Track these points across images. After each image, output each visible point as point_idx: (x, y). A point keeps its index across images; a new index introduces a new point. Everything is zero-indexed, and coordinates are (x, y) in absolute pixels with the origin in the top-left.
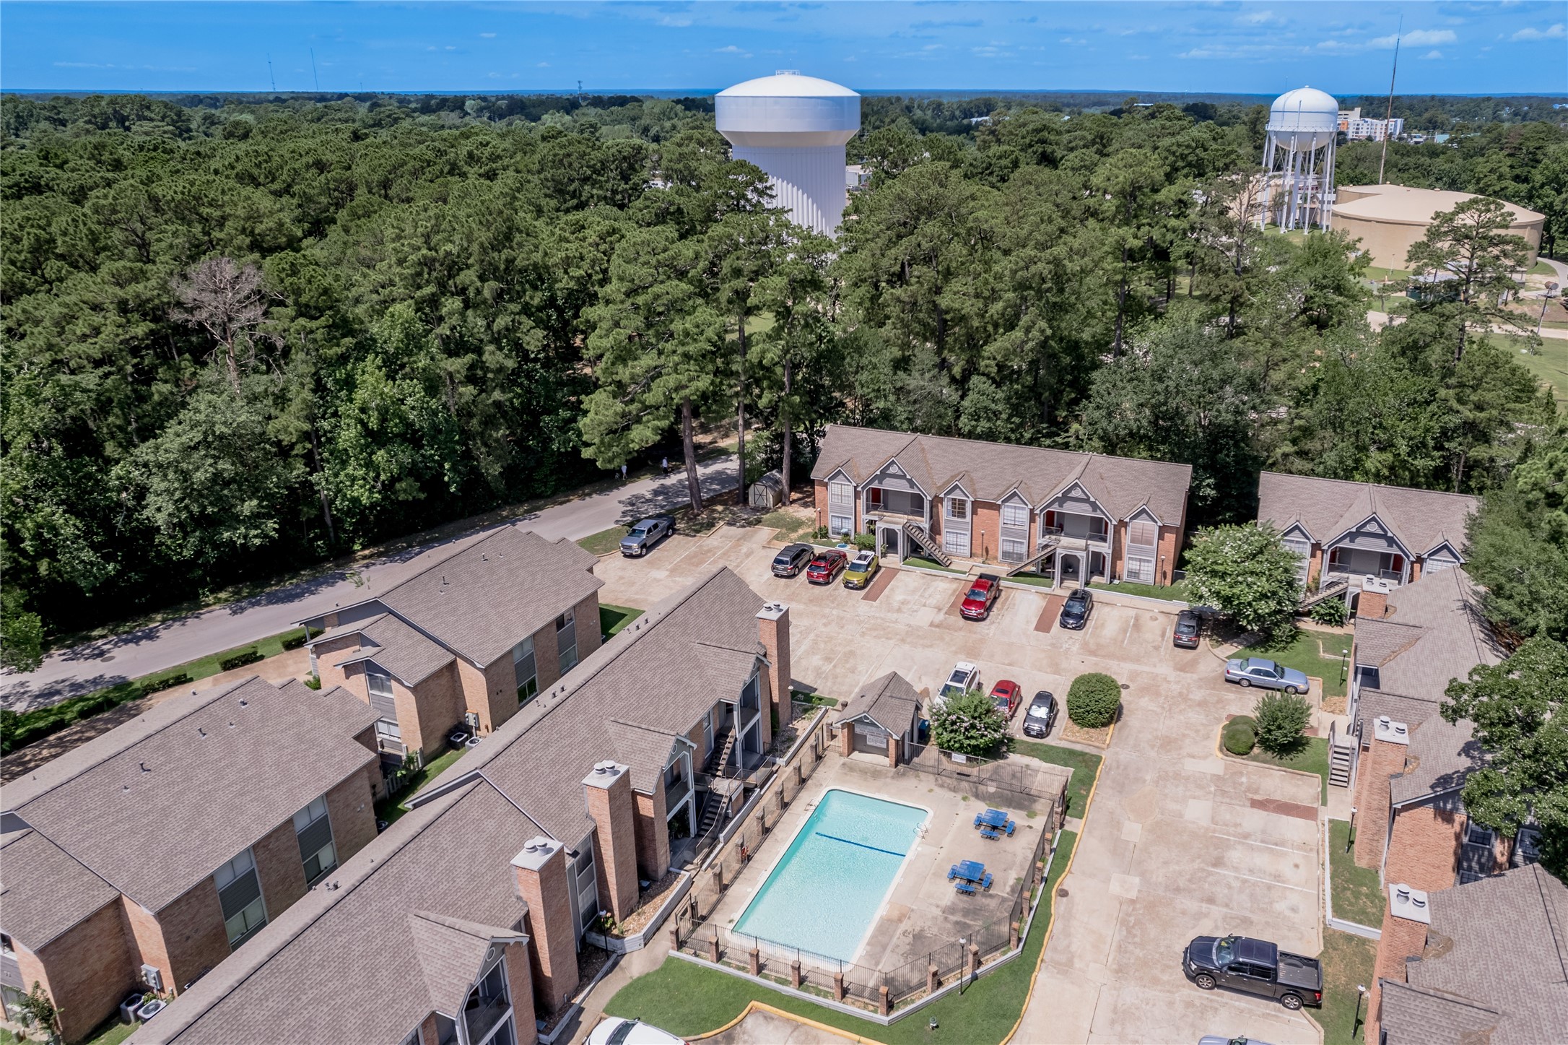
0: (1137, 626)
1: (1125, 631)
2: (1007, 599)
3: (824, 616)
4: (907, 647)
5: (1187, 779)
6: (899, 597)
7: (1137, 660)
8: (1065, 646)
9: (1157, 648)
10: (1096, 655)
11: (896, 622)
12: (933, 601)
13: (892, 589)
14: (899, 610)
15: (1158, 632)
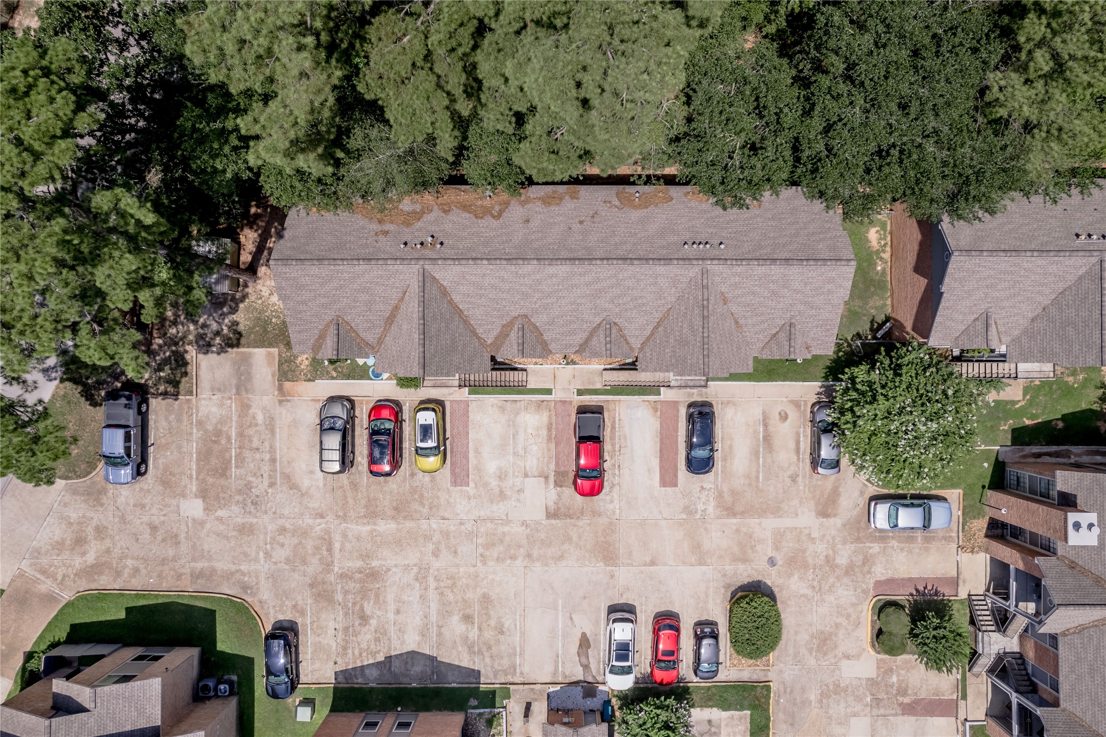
0: (767, 439)
1: (757, 454)
2: (613, 427)
3: (427, 538)
4: (538, 567)
5: (845, 690)
6: (491, 466)
7: (776, 511)
8: (700, 507)
9: (794, 478)
10: (734, 515)
11: (507, 522)
12: (532, 463)
13: (477, 451)
14: (502, 496)
15: (792, 445)
